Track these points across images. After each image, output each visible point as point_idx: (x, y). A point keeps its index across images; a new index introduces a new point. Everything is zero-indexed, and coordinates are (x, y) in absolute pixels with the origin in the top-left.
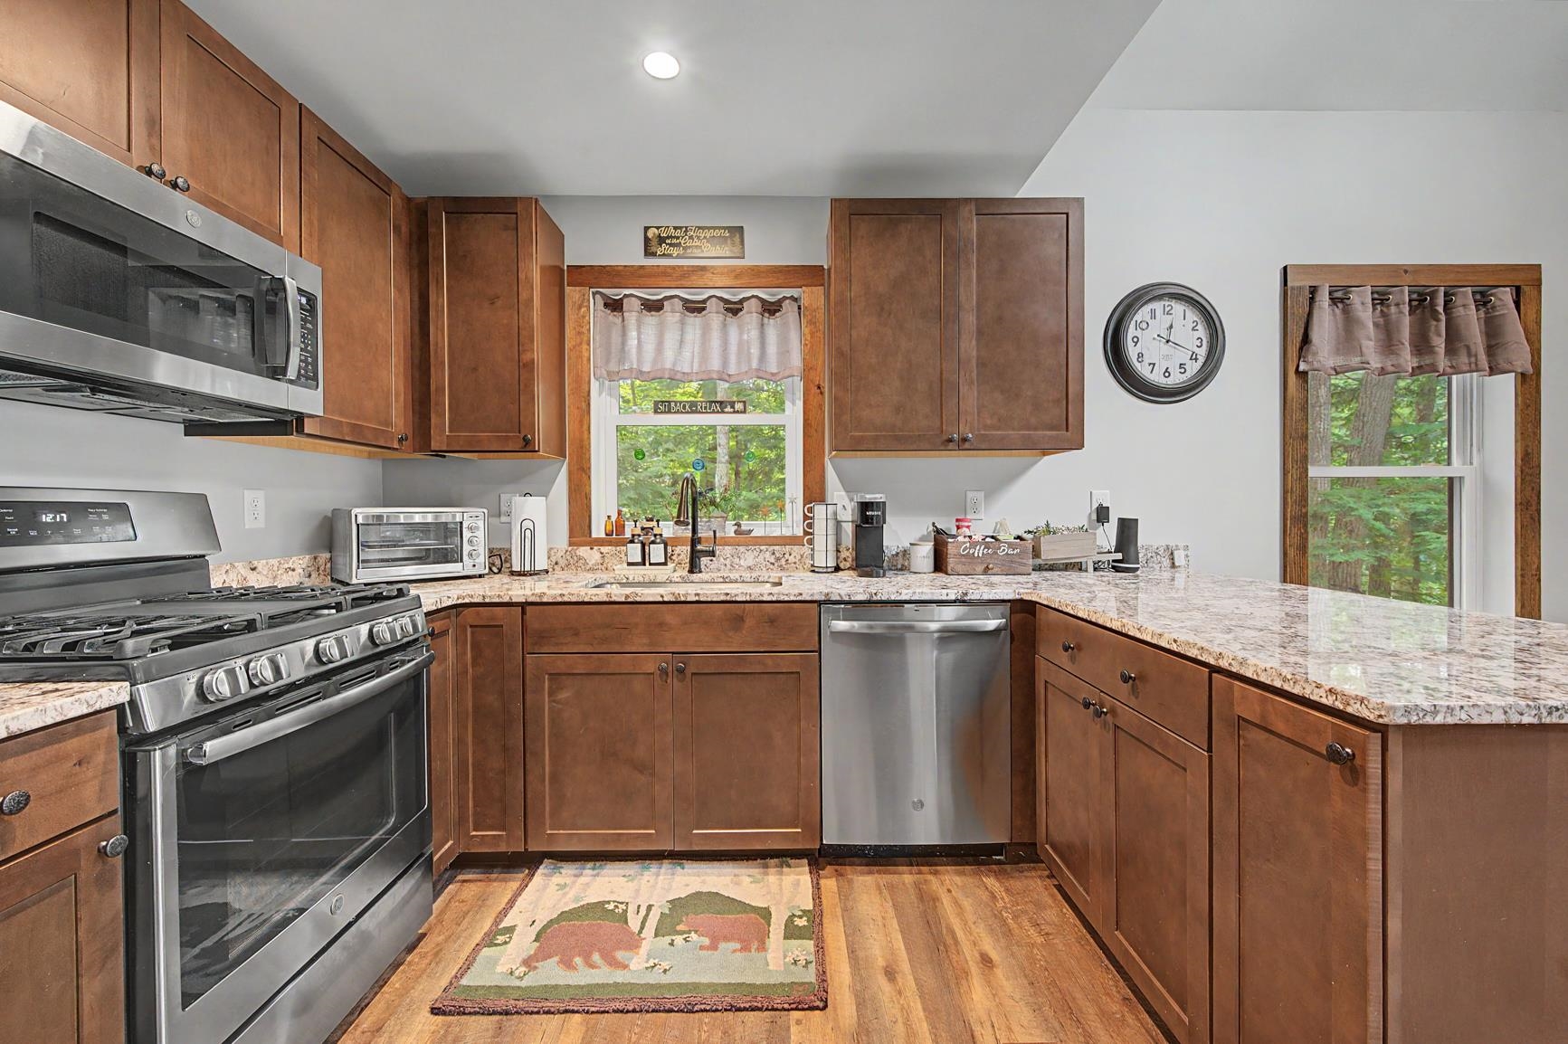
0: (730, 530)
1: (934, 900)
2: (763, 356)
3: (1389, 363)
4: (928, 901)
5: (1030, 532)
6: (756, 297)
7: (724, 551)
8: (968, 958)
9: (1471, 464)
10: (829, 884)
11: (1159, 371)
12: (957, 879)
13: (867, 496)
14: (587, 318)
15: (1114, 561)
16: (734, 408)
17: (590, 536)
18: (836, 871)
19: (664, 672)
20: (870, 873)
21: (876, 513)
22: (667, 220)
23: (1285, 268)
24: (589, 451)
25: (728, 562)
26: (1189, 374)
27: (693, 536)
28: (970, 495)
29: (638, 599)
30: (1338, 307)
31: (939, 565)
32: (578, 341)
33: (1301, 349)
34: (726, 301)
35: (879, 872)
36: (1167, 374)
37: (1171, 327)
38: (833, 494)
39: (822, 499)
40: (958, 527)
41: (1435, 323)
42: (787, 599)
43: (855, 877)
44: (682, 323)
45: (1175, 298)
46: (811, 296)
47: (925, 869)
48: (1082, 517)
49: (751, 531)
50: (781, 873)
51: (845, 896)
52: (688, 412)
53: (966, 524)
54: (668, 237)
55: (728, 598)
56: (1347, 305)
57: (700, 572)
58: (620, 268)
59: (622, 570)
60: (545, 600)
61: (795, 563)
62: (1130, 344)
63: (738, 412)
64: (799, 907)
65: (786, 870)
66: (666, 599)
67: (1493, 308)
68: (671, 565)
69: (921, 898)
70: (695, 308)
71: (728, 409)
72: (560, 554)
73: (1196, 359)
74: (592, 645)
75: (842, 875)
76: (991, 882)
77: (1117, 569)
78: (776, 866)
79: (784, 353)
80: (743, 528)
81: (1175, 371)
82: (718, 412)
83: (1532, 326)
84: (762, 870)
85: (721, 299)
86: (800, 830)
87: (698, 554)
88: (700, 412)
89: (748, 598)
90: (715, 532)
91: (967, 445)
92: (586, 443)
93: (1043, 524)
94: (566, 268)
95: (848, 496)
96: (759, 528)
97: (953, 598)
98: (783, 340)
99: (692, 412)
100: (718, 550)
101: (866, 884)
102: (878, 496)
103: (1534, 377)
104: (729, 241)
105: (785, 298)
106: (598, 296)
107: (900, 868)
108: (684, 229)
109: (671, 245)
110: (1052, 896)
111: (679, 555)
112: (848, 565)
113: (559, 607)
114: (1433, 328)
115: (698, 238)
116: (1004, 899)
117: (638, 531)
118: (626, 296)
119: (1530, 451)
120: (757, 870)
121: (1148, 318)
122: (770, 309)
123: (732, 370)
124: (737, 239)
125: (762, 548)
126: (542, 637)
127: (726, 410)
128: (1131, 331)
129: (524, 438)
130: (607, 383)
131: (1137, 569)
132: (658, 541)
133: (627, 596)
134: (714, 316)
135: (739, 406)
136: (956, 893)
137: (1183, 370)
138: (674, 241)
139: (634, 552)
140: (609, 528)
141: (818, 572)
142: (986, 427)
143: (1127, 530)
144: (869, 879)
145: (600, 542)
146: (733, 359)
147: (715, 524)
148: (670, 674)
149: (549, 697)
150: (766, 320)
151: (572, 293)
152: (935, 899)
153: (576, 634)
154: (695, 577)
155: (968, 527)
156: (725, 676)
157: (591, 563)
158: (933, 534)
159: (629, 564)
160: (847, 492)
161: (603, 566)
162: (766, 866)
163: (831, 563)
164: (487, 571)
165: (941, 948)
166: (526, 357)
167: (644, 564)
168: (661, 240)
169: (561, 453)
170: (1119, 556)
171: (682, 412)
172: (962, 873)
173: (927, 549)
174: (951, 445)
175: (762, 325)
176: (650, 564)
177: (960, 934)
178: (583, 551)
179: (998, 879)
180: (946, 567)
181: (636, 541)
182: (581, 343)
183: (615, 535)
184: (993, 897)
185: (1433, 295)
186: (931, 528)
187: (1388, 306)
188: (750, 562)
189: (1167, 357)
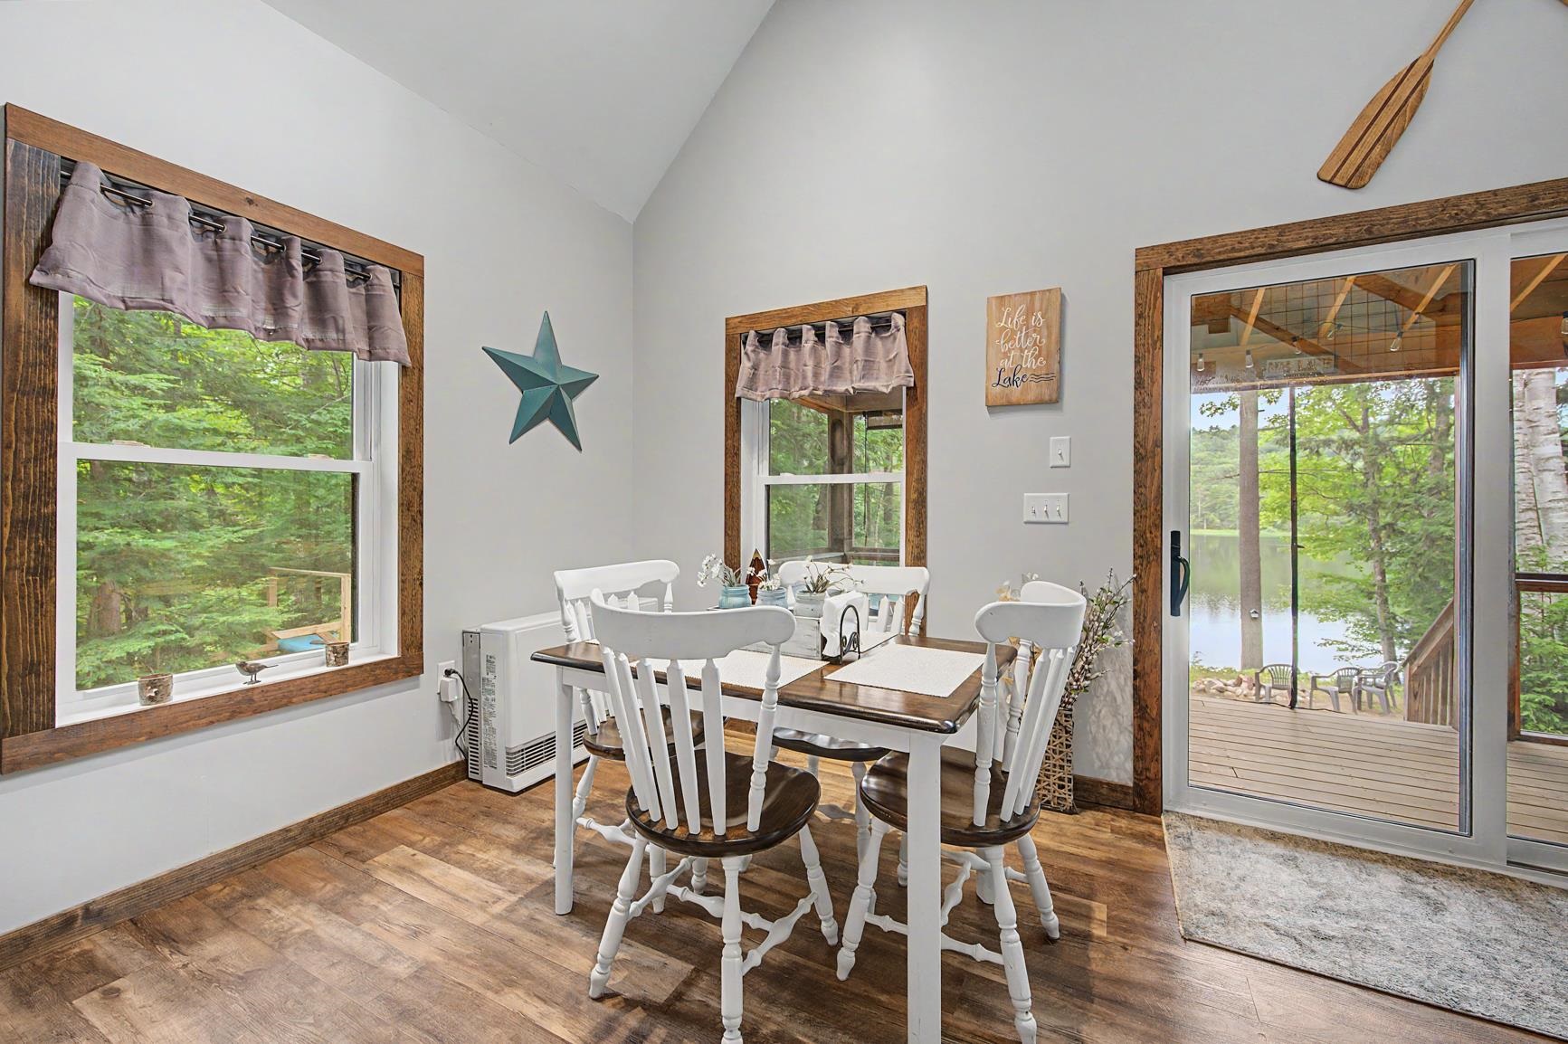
3: (222, 314)
9: (370, 460)
30: (133, 211)
56: (148, 214)
67: (372, 286)
83: (413, 316)
103: (416, 371)
119: (412, 448)
185: (289, 243)
187: (222, 238)
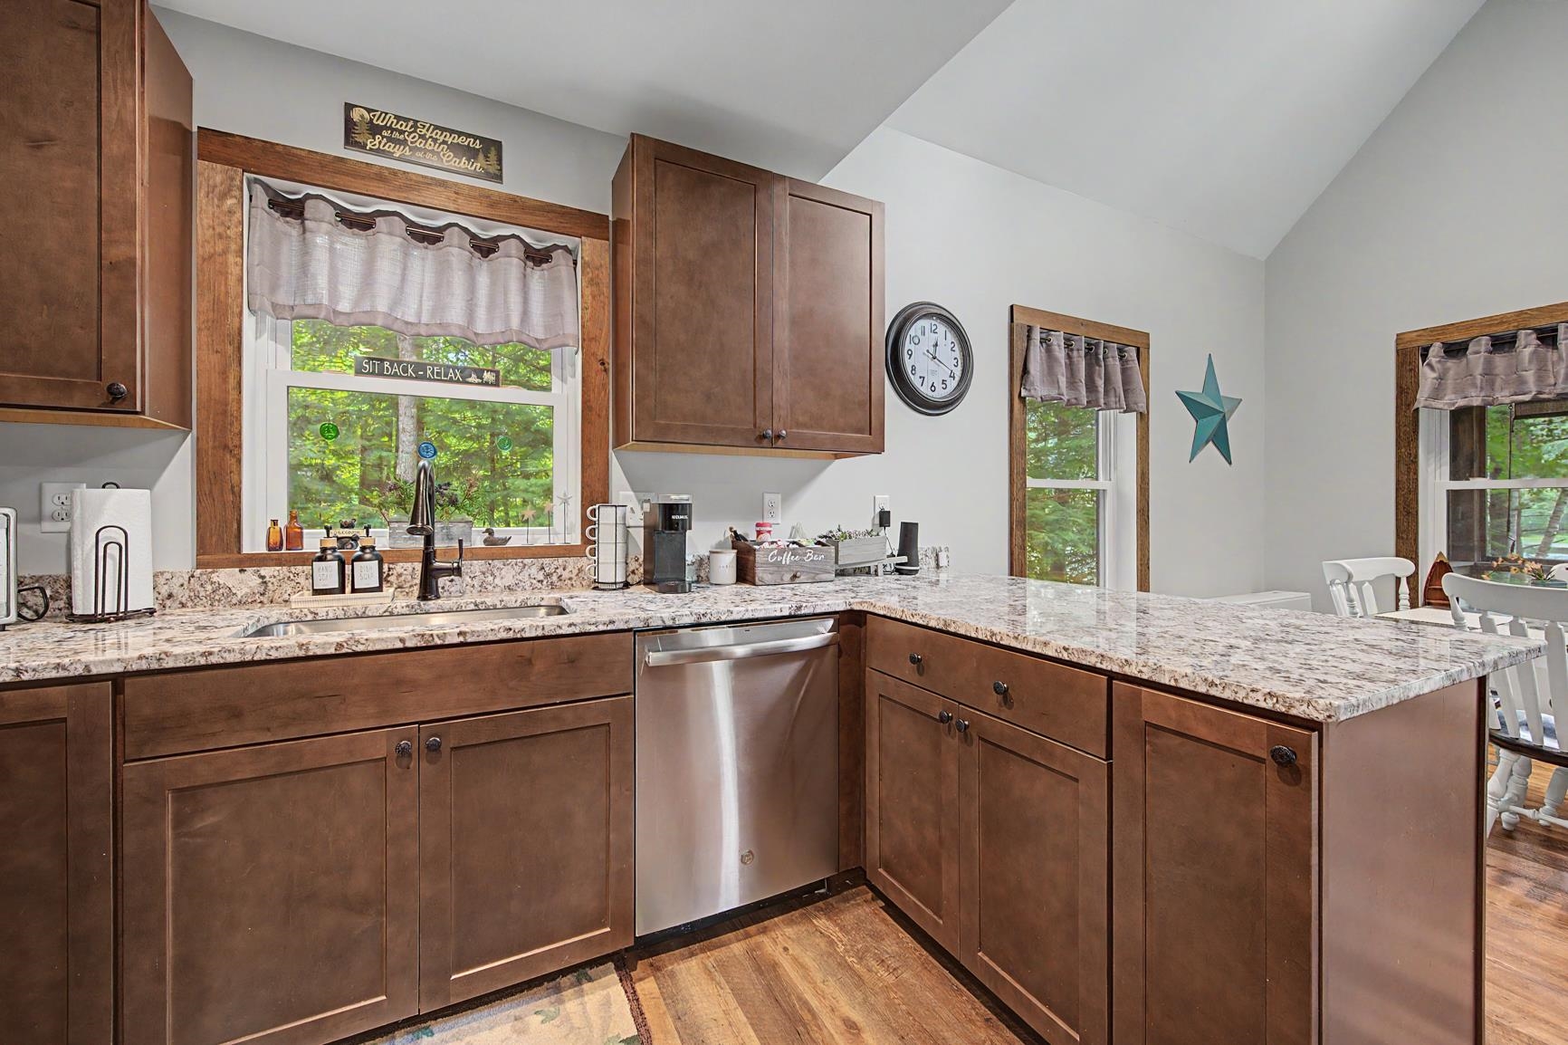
0: (478, 541)
1: (773, 967)
2: (525, 314)
3: (1074, 396)
4: (766, 969)
5: (825, 537)
6: (518, 238)
7: (473, 567)
8: (833, 1032)
9: (1110, 480)
10: (647, 987)
11: (928, 384)
12: (789, 931)
13: (673, 497)
14: (238, 215)
15: (897, 564)
16: (482, 379)
17: (239, 551)
18: (652, 965)
19: (403, 752)
20: (692, 955)
21: (682, 517)
22: (389, 103)
23: (1012, 307)
24: (239, 419)
25: (476, 582)
26: (950, 389)
27: (426, 549)
28: (767, 497)
29: (361, 648)
30: (1044, 346)
31: (744, 573)
32: (219, 248)
33: (1022, 377)
34: (473, 236)
35: (703, 951)
36: (933, 388)
37: (936, 345)
38: (618, 495)
39: (605, 500)
40: (759, 533)
41: (1097, 368)
42: (593, 629)
43: (676, 967)
44: (406, 255)
45: (940, 319)
46: (591, 249)
47: (752, 929)
48: (867, 521)
49: (506, 540)
50: (581, 994)
51: (671, 998)
52: (411, 378)
53: (768, 529)
54: (385, 128)
55: (511, 635)
56: (1050, 346)
57: (438, 597)
58: (303, 154)
59: (303, 602)
60: (169, 663)
61: (570, 579)
62: (906, 357)
63: (487, 384)
64: (618, 1036)
65: (586, 986)
66: (409, 644)
67: (1127, 361)
68: (388, 591)
69: (759, 970)
70: (428, 237)
71: (473, 378)
72: (176, 582)
73: (954, 378)
74: (269, 730)
75: (658, 969)
76: (822, 923)
77: (900, 572)
78: (572, 985)
79: (554, 313)
80: (496, 535)
81: (939, 386)
82: (458, 382)
84: (553, 998)
85: (465, 230)
86: (608, 929)
87: (434, 573)
88: (430, 379)
89: (540, 633)
90: (460, 542)
91: (780, 443)
92: (232, 407)
93: (835, 529)
94: (195, 129)
95: (637, 497)
96: (518, 537)
97: (786, 613)
98: (553, 300)
99: (418, 378)
100: (465, 565)
101: (689, 970)
102: (685, 497)
104: (481, 156)
105: (556, 247)
106: (258, 189)
107: (724, 937)
108: (411, 123)
109: (390, 139)
110: (884, 920)
111: (400, 575)
112: (637, 579)
113: (202, 673)
114: (1097, 372)
115: (435, 140)
116: (842, 943)
117: (333, 543)
118: (308, 196)
120: (546, 1000)
121: (919, 334)
122: (537, 257)
123: (481, 327)
124: (493, 155)
125: (526, 561)
126: (158, 728)
127: (470, 380)
128: (908, 345)
129: (109, 388)
130: (268, 319)
131: (917, 571)
132: (368, 556)
133: (340, 645)
134: (456, 251)
135: (488, 376)
136: (795, 950)
137: (944, 386)
138: (396, 135)
139: (327, 574)
140: (275, 538)
141: (603, 590)
142: (799, 425)
143: (909, 532)
144: (694, 963)
145: (256, 561)
146: (481, 313)
147: (457, 530)
148: (415, 755)
149: (174, 828)
150: (529, 270)
151: (207, 174)
152: (775, 966)
153: (236, 714)
154: (432, 605)
155: (769, 532)
156: (504, 744)
157: (241, 592)
158: (730, 540)
159: (317, 592)
160: (634, 492)
161: (264, 595)
162: (558, 990)
163: (620, 579)
164: (13, 617)
165: (801, 1029)
166: (114, 253)
167: (344, 592)
168: (374, 130)
169: (184, 420)
170: (904, 559)
171: (401, 377)
172: (791, 922)
173: (728, 559)
174: (765, 442)
175: (525, 276)
176: (354, 590)
177: (814, 1003)
178: (226, 576)
179: (829, 919)
180: (754, 578)
181: (329, 557)
182: (225, 252)
183: (285, 549)
184: (832, 943)
185: (1097, 345)
186: (729, 534)
187: (1072, 350)
188: (509, 581)
189: (934, 372)
